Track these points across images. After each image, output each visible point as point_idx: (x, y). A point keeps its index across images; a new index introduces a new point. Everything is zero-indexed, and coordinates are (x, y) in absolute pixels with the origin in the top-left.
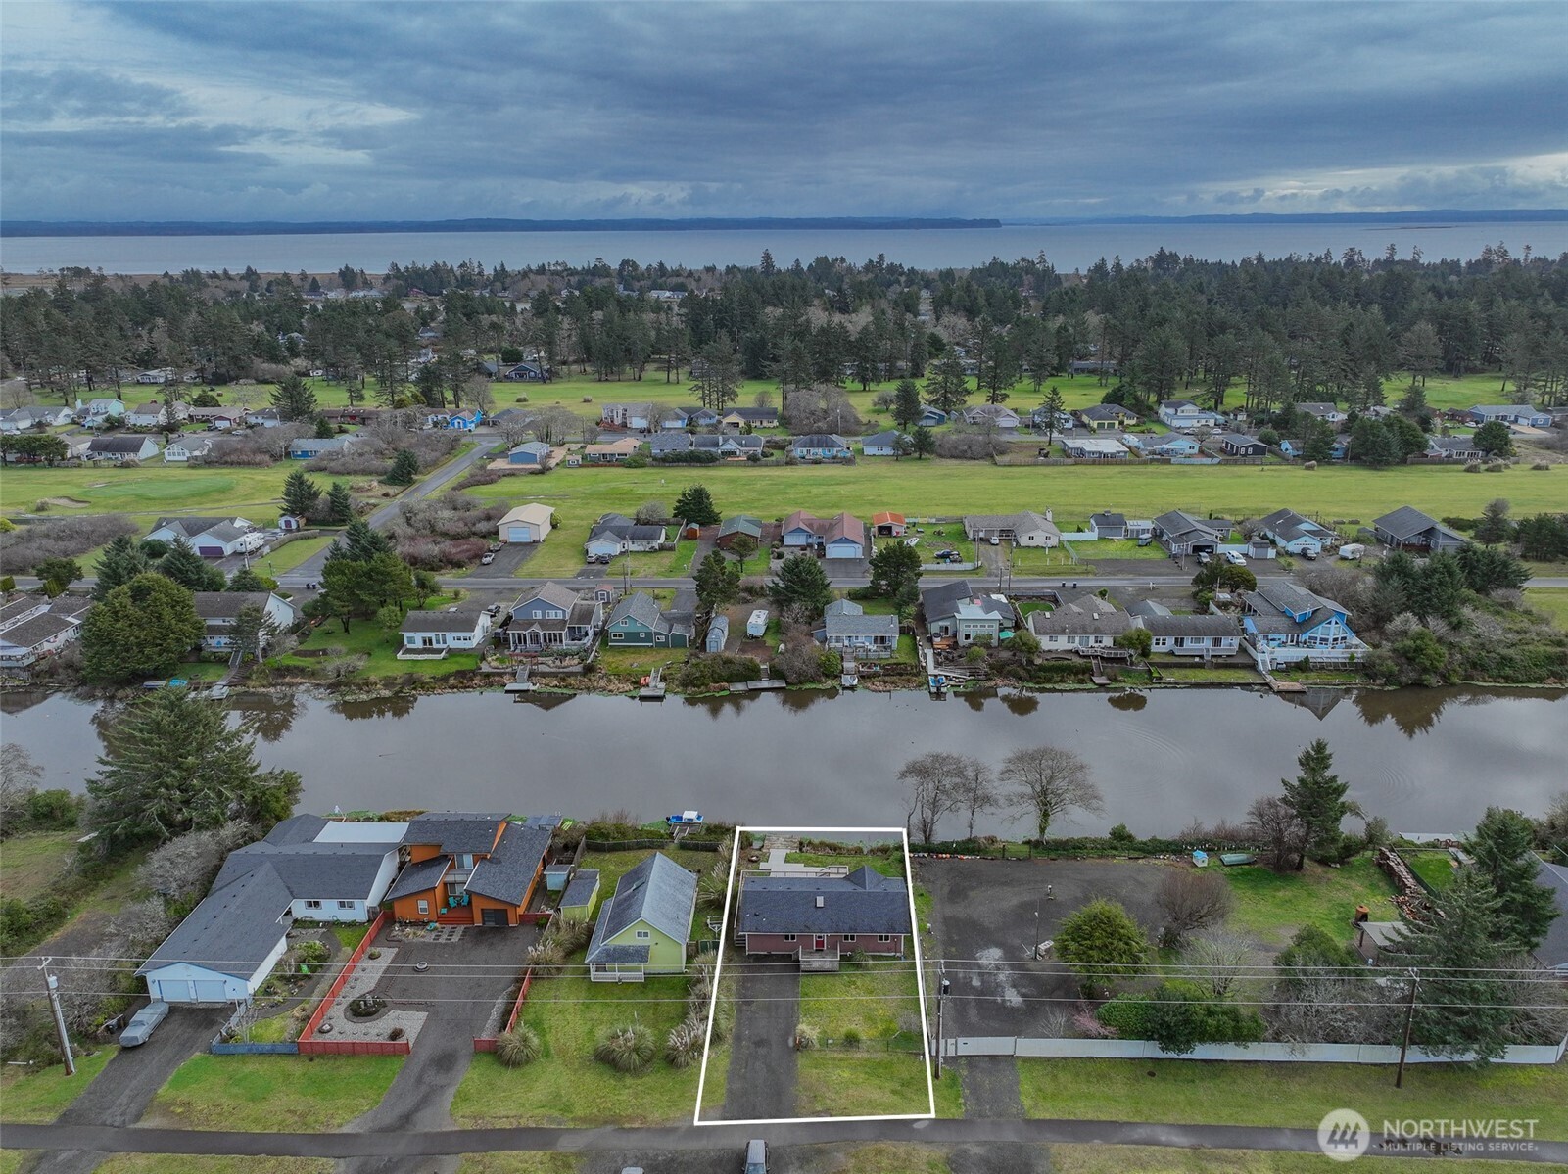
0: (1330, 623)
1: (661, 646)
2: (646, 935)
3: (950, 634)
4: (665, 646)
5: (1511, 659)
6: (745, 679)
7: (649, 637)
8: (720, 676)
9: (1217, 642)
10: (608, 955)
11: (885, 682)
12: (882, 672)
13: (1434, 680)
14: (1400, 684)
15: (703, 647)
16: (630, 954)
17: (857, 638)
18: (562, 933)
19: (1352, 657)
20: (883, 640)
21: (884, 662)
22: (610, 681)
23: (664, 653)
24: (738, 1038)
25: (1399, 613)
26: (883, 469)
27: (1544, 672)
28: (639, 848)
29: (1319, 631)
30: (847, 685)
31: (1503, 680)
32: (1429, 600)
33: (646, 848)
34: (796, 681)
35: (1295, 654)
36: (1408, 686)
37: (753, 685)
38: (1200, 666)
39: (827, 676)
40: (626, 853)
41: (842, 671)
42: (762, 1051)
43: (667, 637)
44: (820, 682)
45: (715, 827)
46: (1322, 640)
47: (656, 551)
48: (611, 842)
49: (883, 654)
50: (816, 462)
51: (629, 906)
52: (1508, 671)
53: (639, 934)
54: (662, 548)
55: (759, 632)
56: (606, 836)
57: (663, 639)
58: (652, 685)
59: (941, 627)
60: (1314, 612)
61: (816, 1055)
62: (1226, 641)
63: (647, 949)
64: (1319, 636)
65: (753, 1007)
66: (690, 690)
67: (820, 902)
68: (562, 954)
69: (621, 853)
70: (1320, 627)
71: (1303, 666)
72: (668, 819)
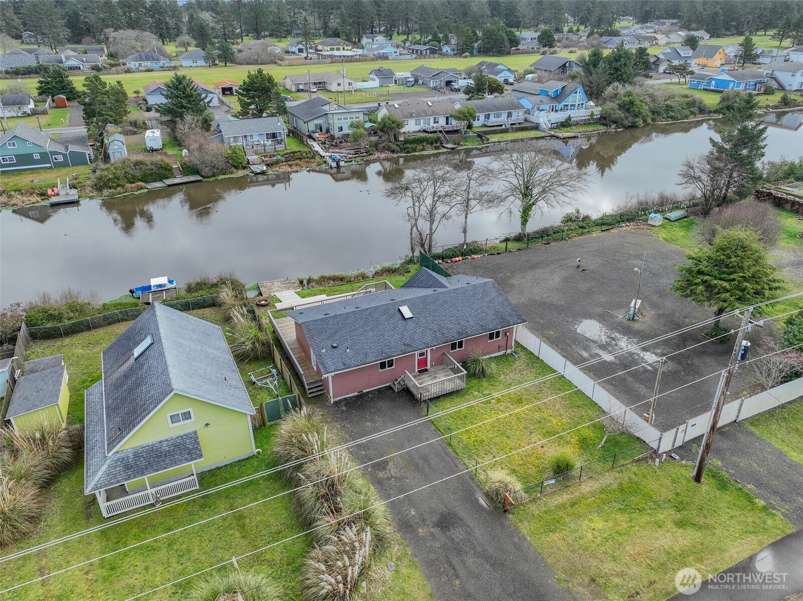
0: (576, 93)
1: (58, 165)
2: (187, 416)
3: (324, 130)
4: (64, 165)
5: (671, 107)
6: (161, 178)
7: (45, 158)
8: (134, 177)
9: (510, 115)
10: (127, 467)
11: (290, 166)
12: (283, 159)
13: (640, 122)
14: (624, 127)
15: (106, 158)
16: (168, 454)
17: (251, 136)
18: (25, 455)
19: (592, 114)
20: (274, 136)
21: (281, 153)
22: (10, 196)
23: (64, 171)
24: (406, 526)
25: (609, 84)
26: (204, 71)
27: (687, 112)
28: (110, 324)
29: (569, 100)
30: (259, 171)
31: (670, 120)
32: (621, 75)
33: (118, 321)
34: (210, 174)
35: (561, 116)
36: (629, 127)
37: (169, 182)
38: (506, 131)
39: (236, 167)
40: (93, 332)
41: (248, 163)
42: (458, 534)
43: (64, 156)
44: (232, 173)
45: (197, 284)
46: (571, 105)
47: (29, 115)
48: (67, 322)
49: (279, 147)
50: (149, 71)
51: (138, 384)
52: (672, 114)
53: (174, 419)
54: (34, 113)
55: (158, 145)
56: (59, 318)
57: (61, 159)
58: (62, 193)
59: (316, 125)
60: (563, 88)
61: (534, 509)
62: (515, 115)
63: (194, 437)
64: (569, 104)
65: (392, 470)
66: (106, 192)
67: (407, 312)
68: (33, 491)
69: (86, 334)
70: (570, 96)
71: (566, 124)
72: (132, 292)
